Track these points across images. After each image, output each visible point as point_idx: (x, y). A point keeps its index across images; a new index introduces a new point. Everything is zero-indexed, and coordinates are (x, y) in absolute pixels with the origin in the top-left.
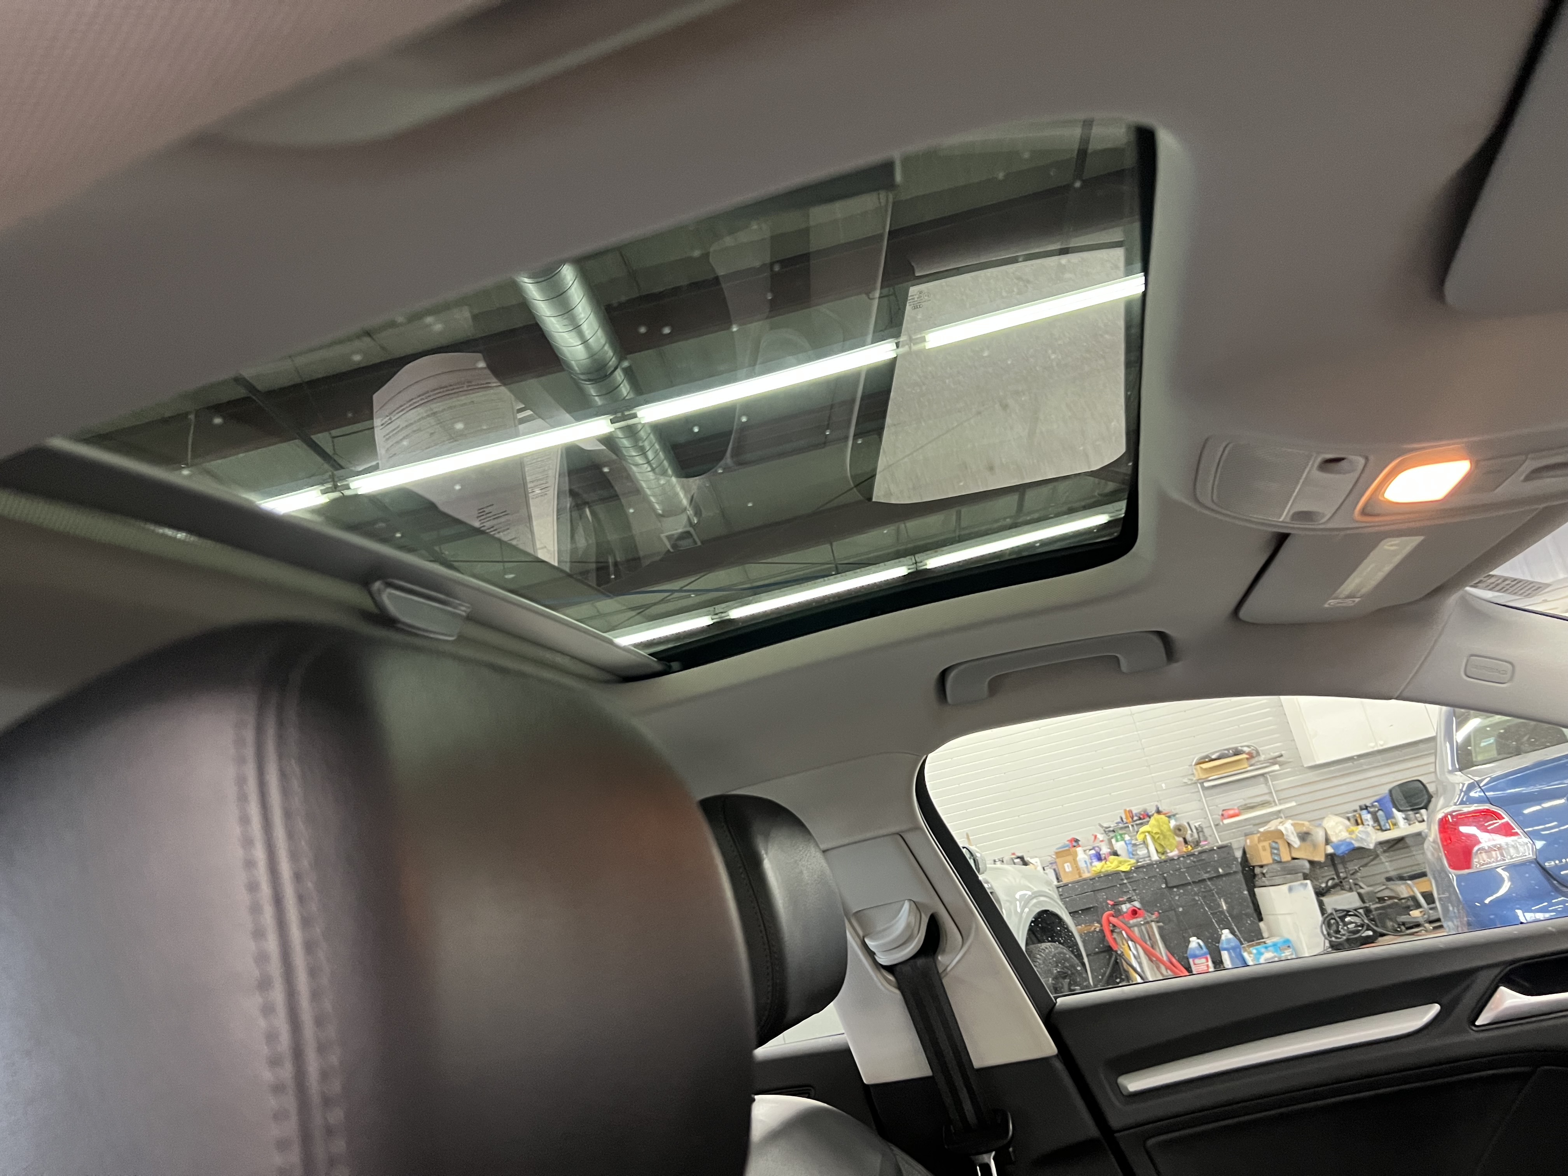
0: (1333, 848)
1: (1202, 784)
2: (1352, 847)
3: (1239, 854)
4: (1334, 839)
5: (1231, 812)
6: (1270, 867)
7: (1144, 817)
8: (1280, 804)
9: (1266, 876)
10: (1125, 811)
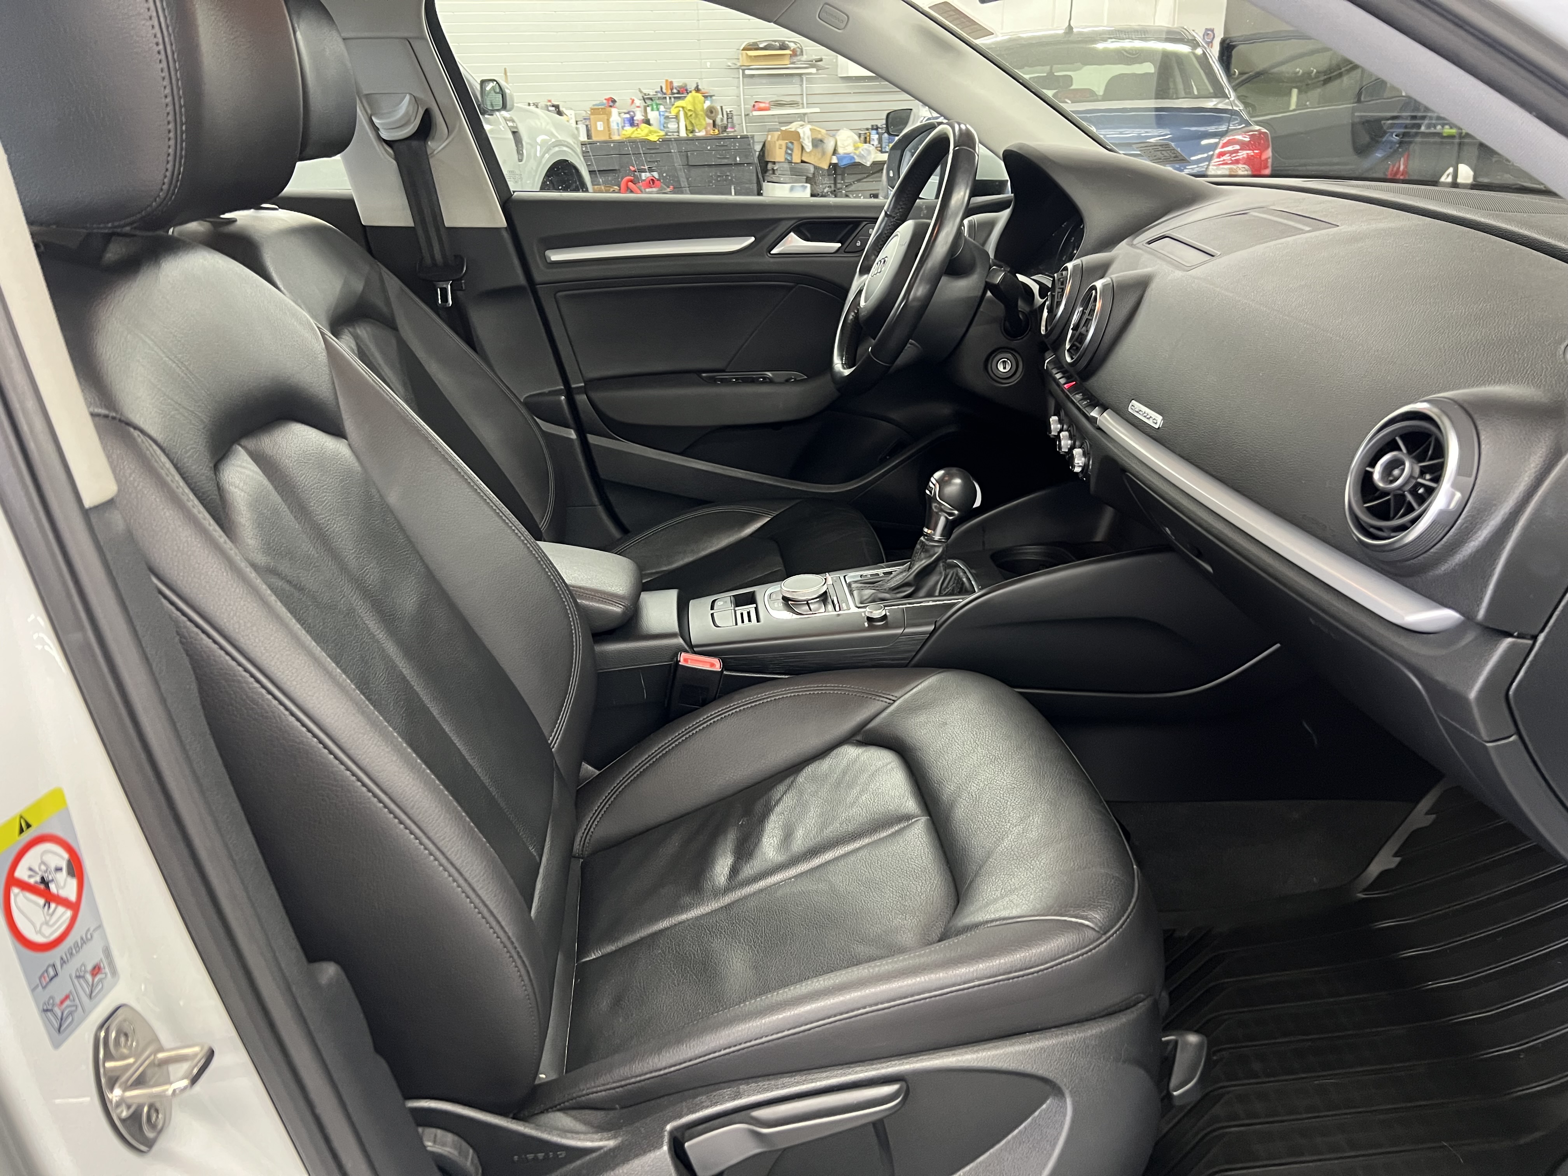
0: (838, 159)
1: (743, 70)
2: (853, 161)
3: (758, 148)
4: (841, 151)
5: (762, 105)
6: (781, 165)
7: (682, 92)
8: (807, 107)
9: (776, 172)
10: (667, 81)
